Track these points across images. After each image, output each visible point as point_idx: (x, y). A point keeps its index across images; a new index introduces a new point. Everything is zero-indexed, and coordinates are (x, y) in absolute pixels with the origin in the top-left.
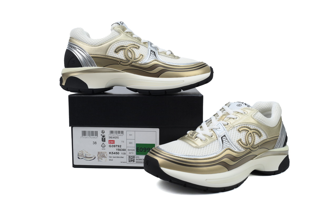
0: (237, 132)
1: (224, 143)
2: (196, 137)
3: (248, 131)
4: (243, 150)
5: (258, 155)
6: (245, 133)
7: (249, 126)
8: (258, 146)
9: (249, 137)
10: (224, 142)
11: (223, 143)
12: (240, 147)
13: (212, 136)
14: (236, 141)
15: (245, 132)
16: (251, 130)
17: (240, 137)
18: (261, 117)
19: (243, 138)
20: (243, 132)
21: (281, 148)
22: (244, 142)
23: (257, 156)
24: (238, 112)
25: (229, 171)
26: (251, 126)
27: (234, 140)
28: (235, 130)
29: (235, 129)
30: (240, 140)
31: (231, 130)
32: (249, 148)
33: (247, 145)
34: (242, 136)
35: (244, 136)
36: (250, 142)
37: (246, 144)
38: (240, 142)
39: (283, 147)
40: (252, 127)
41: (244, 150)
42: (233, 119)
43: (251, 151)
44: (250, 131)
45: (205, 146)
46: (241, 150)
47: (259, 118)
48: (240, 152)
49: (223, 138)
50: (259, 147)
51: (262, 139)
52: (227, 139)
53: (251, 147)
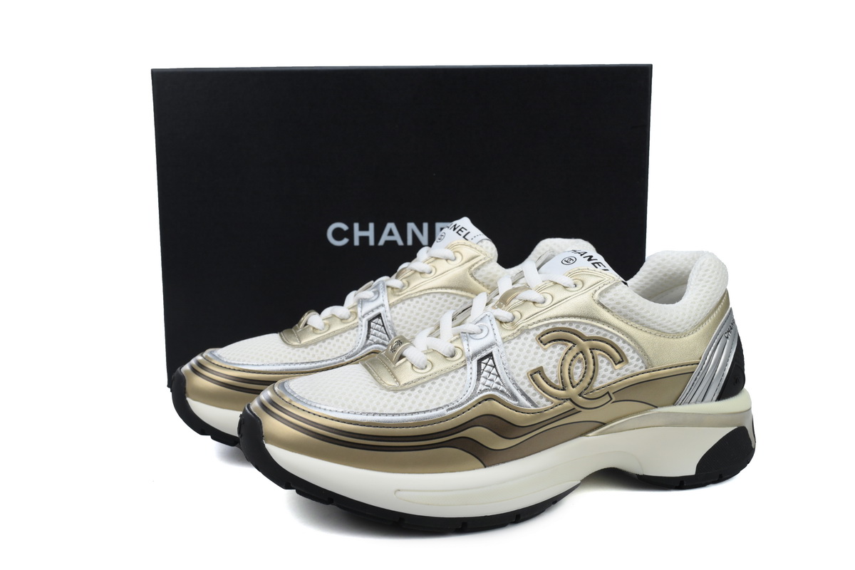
0: (535, 344)
1: (482, 379)
2: (402, 357)
3: (575, 344)
4: (544, 403)
5: (611, 422)
6: (561, 349)
7: (578, 327)
8: (608, 393)
9: (576, 364)
10: (484, 374)
11: (478, 379)
12: (534, 394)
13: (453, 356)
14: (524, 373)
15: (561, 346)
16: (584, 340)
17: (541, 361)
18: (624, 301)
19: (551, 366)
20: (554, 347)
21: (707, 402)
22: (553, 376)
23: (604, 424)
24: (556, 283)
25: (485, 467)
26: (585, 329)
27: (521, 369)
28: (529, 339)
29: (532, 336)
30: (540, 371)
31: (519, 337)
32: (571, 400)
34: (550, 358)
35: (557, 357)
36: (576, 379)
37: (559, 384)
38: (538, 376)
39: (719, 398)
40: (591, 331)
41: (549, 405)
42: (534, 303)
43: (579, 409)
44: (582, 345)
45: (419, 384)
46: (539, 403)
47: (618, 303)
48: (533, 408)
49: (486, 361)
50: (612, 396)
51: (623, 371)
52: (495, 367)
53: (580, 395)
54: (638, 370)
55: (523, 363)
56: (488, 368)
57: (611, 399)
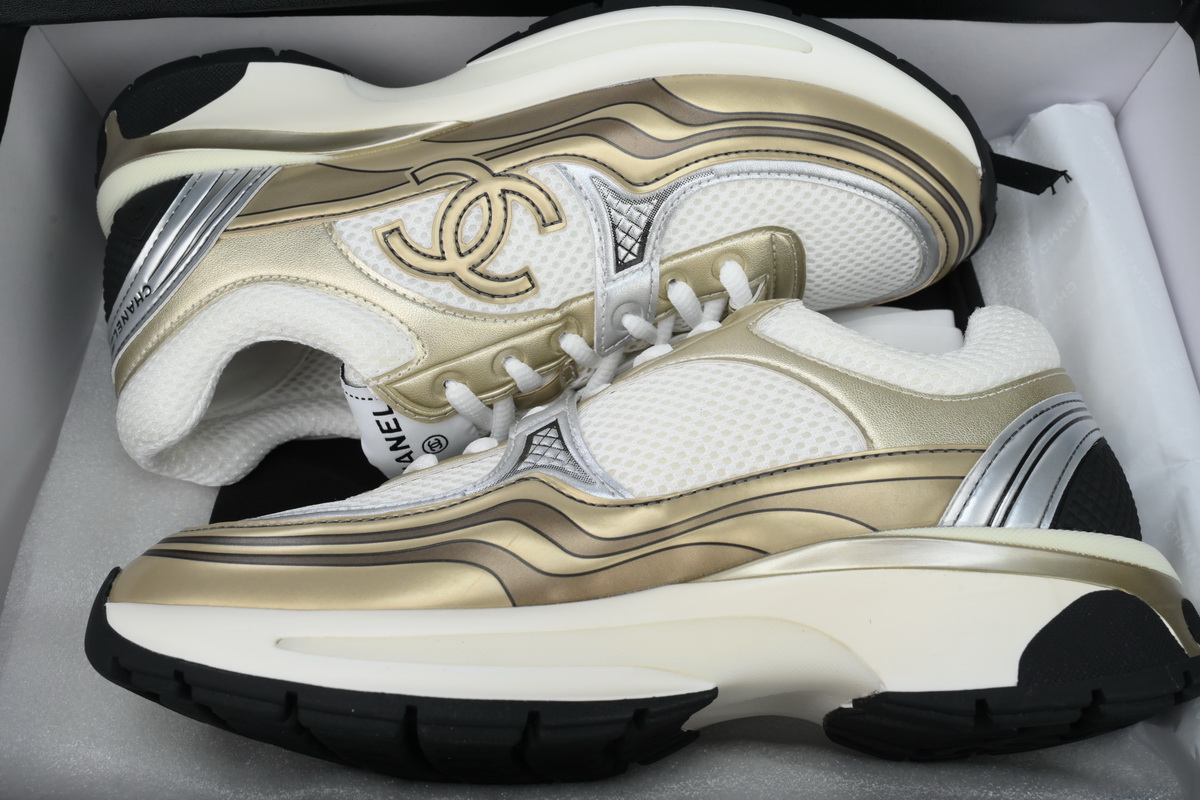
0: (542, 277)
1: (643, 224)
3: (472, 269)
4: (541, 173)
6: (497, 263)
7: (459, 304)
8: (419, 183)
9: (475, 235)
10: (638, 232)
11: (649, 224)
14: (572, 226)
15: (498, 269)
16: (453, 274)
17: (539, 243)
19: (522, 234)
20: (509, 268)
23: (427, 138)
26: (449, 294)
27: (574, 234)
30: (542, 226)
32: (494, 175)
33: (504, 191)
34: (520, 248)
35: (508, 249)
36: (478, 209)
41: (533, 168)
43: (477, 160)
44: (459, 265)
46: (553, 173)
48: (564, 164)
49: (631, 257)
50: (411, 178)
51: (384, 217)
52: (617, 244)
53: (474, 181)
54: (354, 219)
55: (568, 244)
56: (629, 242)
57: (413, 174)
